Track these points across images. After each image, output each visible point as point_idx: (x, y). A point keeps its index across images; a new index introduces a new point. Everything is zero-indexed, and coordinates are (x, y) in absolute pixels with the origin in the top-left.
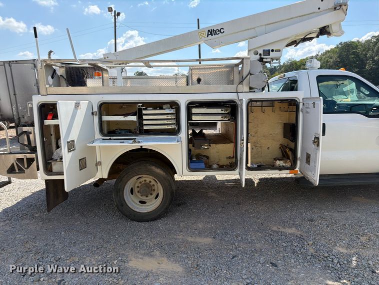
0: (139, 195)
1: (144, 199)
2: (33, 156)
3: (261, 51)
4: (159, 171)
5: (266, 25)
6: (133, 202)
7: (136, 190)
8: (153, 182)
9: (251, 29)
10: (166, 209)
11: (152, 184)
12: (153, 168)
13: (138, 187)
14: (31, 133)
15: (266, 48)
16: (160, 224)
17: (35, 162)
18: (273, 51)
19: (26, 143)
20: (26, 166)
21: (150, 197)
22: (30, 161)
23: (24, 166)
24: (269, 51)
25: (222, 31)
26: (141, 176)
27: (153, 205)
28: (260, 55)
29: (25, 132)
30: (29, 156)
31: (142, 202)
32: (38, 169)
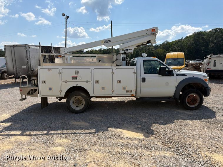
0: (76, 104)
1: (78, 105)
2: (37, 88)
3: (125, 50)
4: (83, 94)
5: (127, 39)
6: (73, 106)
7: (75, 102)
8: (81, 99)
9: (121, 41)
10: (86, 109)
11: (81, 100)
12: (81, 93)
13: (75, 101)
14: (35, 80)
15: (127, 48)
16: (83, 114)
17: (37, 91)
18: (129, 49)
19: (34, 83)
20: (34, 92)
21: (80, 105)
22: (36, 90)
23: (33, 92)
24: (128, 49)
25: (110, 41)
26: (77, 96)
27: (81, 107)
28: (125, 51)
29: (33, 79)
30: (35, 88)
31: (77, 107)
32: (38, 93)
